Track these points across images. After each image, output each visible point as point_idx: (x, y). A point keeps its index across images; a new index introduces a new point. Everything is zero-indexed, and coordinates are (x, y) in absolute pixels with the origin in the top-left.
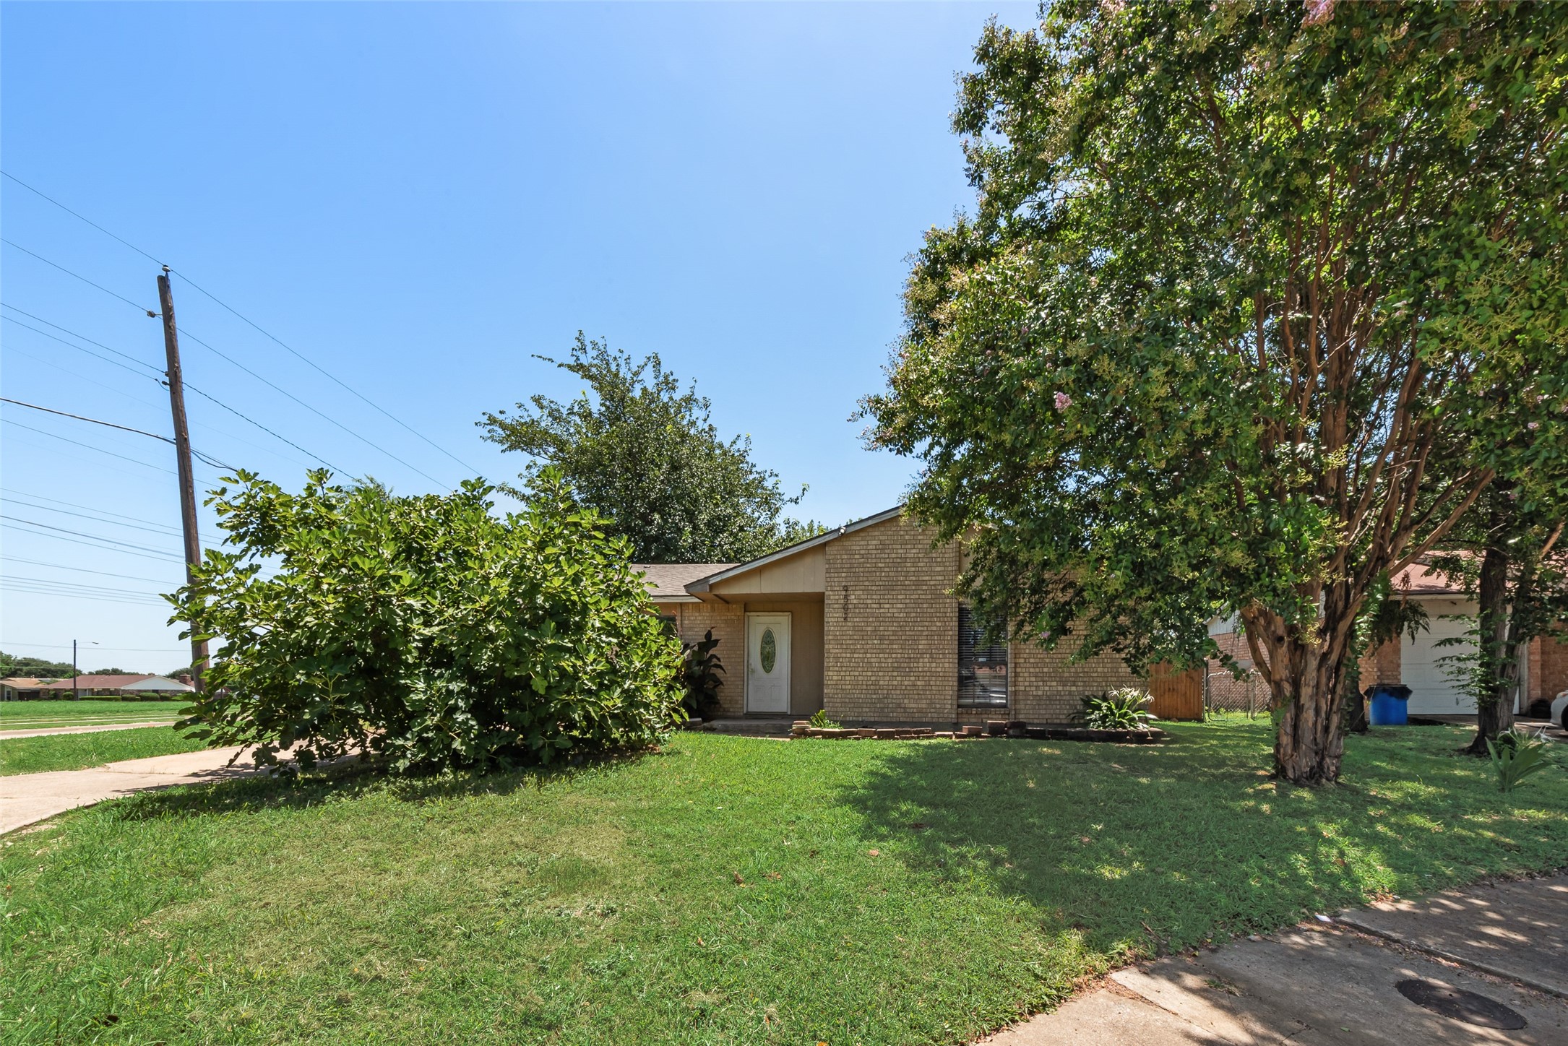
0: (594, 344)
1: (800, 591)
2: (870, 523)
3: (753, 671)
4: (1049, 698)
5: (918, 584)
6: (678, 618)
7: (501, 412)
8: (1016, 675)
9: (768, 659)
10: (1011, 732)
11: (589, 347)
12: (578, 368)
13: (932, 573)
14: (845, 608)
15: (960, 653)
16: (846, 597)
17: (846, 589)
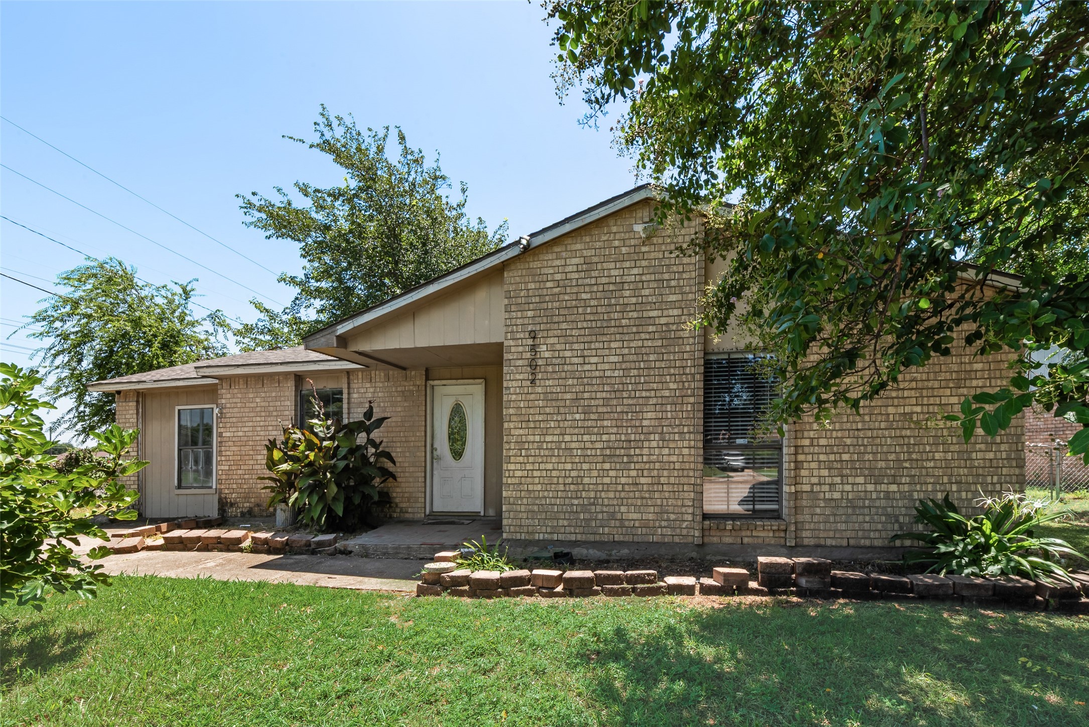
0: (339, 119)
1: (469, 342)
2: (567, 228)
3: (439, 458)
4: (852, 504)
5: (642, 322)
6: (345, 391)
7: (254, 194)
8: (798, 465)
9: (457, 439)
10: (803, 581)
11: (335, 124)
12: (327, 146)
13: (662, 305)
14: (533, 365)
15: (706, 432)
16: (533, 348)
17: (533, 335)
